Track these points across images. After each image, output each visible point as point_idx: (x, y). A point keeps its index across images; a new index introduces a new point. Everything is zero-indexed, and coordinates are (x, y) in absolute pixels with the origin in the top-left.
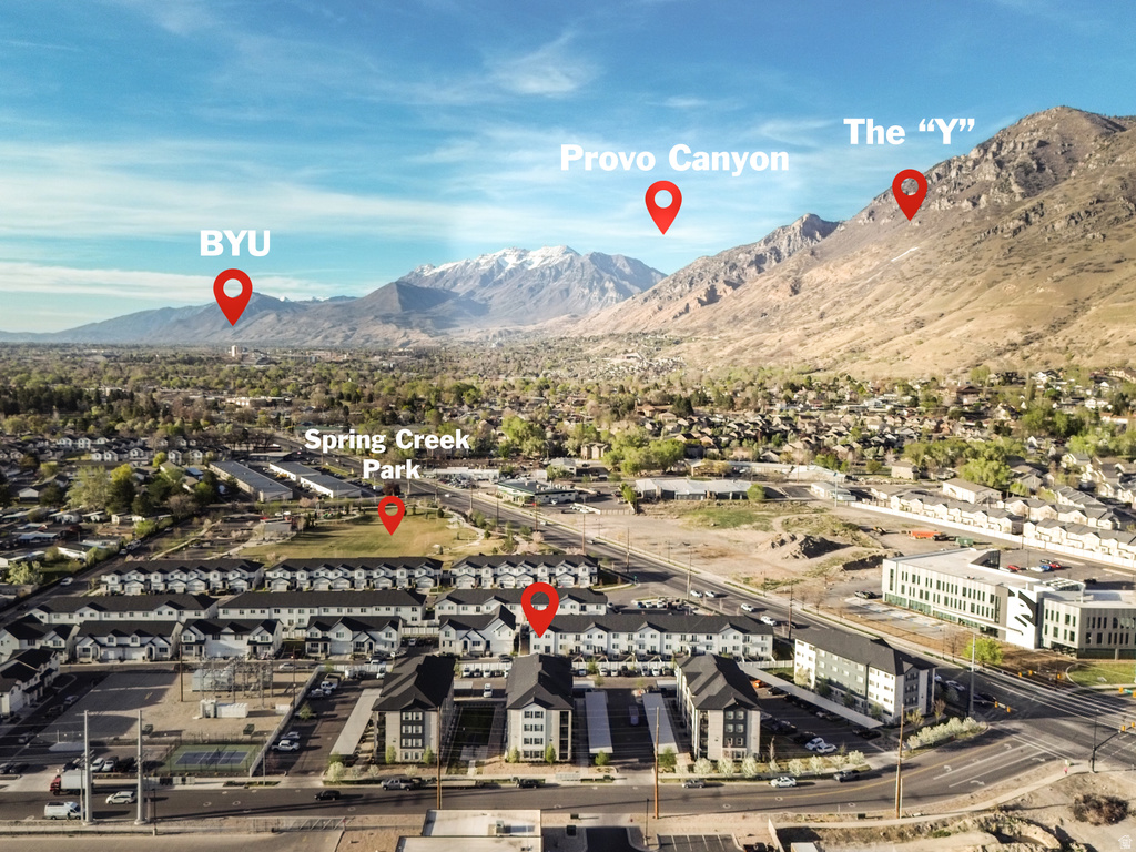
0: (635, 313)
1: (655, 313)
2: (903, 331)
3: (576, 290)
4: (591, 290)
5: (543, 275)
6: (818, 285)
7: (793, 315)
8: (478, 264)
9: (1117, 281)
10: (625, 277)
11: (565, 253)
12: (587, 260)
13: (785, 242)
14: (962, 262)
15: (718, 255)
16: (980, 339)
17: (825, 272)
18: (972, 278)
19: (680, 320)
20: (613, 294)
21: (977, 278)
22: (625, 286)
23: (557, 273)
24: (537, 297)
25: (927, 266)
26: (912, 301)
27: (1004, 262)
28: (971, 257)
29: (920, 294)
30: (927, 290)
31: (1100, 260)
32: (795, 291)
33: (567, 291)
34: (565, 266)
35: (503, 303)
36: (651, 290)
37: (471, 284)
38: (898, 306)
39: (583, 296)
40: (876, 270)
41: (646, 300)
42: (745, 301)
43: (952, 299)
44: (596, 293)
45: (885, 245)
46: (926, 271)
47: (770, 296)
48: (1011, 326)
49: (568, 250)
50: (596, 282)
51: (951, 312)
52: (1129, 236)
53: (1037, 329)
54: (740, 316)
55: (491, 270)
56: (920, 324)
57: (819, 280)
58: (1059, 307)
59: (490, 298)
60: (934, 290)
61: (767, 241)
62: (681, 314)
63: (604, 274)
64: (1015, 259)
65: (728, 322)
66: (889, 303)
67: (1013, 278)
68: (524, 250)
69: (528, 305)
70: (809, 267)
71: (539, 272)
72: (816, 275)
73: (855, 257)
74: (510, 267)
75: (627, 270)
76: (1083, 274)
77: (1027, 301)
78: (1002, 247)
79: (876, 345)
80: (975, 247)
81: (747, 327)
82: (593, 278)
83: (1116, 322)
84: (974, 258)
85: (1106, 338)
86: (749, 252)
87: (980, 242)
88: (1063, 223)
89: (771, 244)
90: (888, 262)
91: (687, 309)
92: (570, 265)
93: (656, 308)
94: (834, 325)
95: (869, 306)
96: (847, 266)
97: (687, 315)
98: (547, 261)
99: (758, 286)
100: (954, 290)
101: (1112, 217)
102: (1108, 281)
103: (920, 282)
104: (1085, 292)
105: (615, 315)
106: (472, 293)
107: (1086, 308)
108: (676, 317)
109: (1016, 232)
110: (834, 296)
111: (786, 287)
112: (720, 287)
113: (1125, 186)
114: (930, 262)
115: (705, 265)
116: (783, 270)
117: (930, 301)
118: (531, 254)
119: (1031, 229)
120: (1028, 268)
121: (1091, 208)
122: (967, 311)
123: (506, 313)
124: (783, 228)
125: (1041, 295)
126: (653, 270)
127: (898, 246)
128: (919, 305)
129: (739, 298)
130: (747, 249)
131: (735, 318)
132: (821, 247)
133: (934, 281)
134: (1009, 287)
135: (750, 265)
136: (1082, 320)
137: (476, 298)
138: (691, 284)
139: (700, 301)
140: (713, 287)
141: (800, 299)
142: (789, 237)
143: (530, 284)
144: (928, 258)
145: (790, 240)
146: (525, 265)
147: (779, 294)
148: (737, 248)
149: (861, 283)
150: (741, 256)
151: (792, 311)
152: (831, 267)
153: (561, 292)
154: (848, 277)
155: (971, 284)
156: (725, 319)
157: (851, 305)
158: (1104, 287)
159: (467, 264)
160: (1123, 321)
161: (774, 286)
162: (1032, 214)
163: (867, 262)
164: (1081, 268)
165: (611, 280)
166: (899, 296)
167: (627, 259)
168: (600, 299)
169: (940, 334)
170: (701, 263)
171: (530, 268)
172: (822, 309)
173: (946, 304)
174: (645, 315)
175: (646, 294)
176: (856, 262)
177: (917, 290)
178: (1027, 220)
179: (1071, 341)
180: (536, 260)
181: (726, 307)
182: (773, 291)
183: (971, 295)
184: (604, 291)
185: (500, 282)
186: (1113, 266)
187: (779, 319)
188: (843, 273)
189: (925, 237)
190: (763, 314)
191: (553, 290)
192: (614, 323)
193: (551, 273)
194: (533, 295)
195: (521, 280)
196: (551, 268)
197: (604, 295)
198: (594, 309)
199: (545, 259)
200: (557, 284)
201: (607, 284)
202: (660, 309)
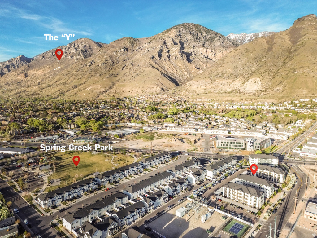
2: (72, 88)
6: (33, 75)
9: (119, 78)
13: (15, 62)
14: (79, 72)
16: (96, 90)
17: (34, 72)
21: (85, 76)
25: (69, 72)
26: (69, 81)
28: (81, 71)
30: (72, 78)
31: (114, 74)
32: (26, 76)
38: (65, 82)
40: (50, 72)
43: (80, 81)
45: (50, 65)
47: (18, 77)
48: (101, 88)
51: (82, 84)
53: (107, 88)
56: (76, 87)
58: (109, 83)
60: (74, 78)
61: (9, 61)
64: (92, 72)
66: (63, 81)
70: (28, 70)
72: (31, 72)
76: (112, 77)
77: (103, 82)
78: (88, 69)
80: (81, 69)
83: (123, 87)
84: (82, 71)
85: (123, 90)
87: (82, 67)
88: (101, 65)
90: (53, 70)
96: (41, 70)
100: (80, 78)
101: (110, 65)
102: (117, 78)
103: (69, 76)
104: (113, 81)
107: (115, 84)
109: (90, 66)
111: (23, 75)
113: (110, 58)
114: (69, 71)
116: (20, 70)
119: (93, 65)
120: (98, 74)
121: (105, 62)
125: (105, 81)
128: (72, 82)
133: (73, 76)
134: (96, 78)
135: (5, 68)
136: (115, 86)
141: (29, 79)
145: (17, 62)
147: (21, 77)
151: (28, 82)
152: (36, 70)
155: (84, 77)
158: (117, 80)
161: (18, 75)
162: (92, 62)
163: (47, 70)
169: (84, 89)
173: (79, 82)
176: (43, 69)
177: (69, 78)
178: (91, 63)
182: (19, 76)
183: (85, 80)
186: (117, 75)
187: (24, 84)
188: (41, 72)
189: (61, 64)
190: (18, 83)
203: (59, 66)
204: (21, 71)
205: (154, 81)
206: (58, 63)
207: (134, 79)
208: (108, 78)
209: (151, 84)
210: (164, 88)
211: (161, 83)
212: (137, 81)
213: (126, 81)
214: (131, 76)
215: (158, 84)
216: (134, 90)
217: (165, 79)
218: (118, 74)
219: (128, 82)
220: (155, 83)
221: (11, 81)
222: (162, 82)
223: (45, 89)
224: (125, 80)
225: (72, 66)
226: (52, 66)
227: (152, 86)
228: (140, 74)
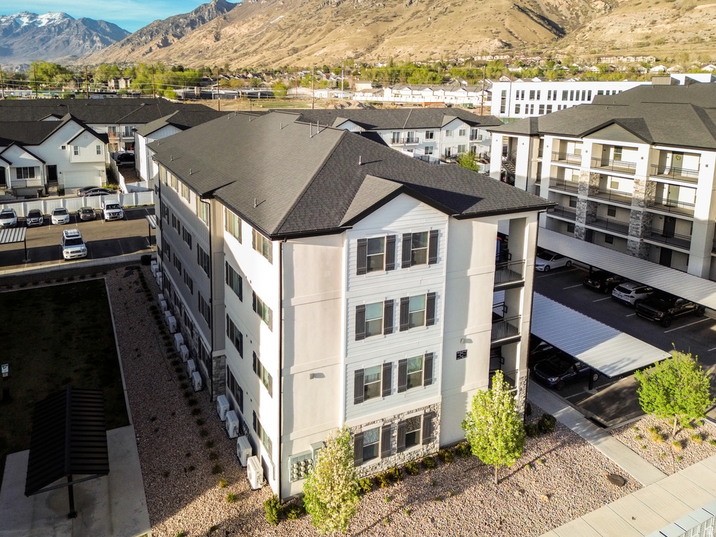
0: (116, 53)
1: (130, 53)
2: (287, 55)
3: (74, 41)
4: (84, 42)
5: (50, 31)
6: (230, 36)
7: (218, 52)
9: (396, 26)
10: (107, 34)
11: (64, 17)
12: (80, 22)
13: (207, 13)
14: (312, 19)
15: (167, 19)
16: (332, 56)
17: (234, 29)
18: (319, 28)
19: (147, 56)
20: (99, 44)
21: (322, 27)
22: (107, 39)
23: (59, 29)
24: (47, 44)
25: (293, 23)
26: (288, 41)
27: (335, 19)
28: (317, 17)
29: (292, 36)
30: (295, 34)
31: (386, 15)
32: (217, 39)
33: (68, 42)
34: (65, 26)
35: (22, 48)
36: (126, 39)
38: (280, 43)
39: (79, 45)
40: (262, 27)
41: (123, 45)
42: (188, 45)
43: (311, 39)
44: (88, 43)
45: (266, 14)
46: (292, 26)
47: (202, 42)
48: (347, 49)
49: (65, 16)
50: (87, 36)
51: (311, 45)
52: (395, 5)
53: (361, 50)
54: (186, 53)
55: (10, 26)
56: (295, 51)
57: (230, 33)
58: (370, 38)
59: (12, 45)
60: (299, 34)
61: (196, 12)
62: (147, 53)
63: (92, 31)
64: (340, 18)
65: (179, 57)
66: (275, 42)
67: (343, 25)
68: (34, 14)
69: (41, 50)
70: (223, 26)
71: (46, 29)
72: (228, 30)
73: (249, 21)
74: (25, 24)
75: (108, 30)
76: (379, 22)
77: (353, 36)
78: (332, 12)
79: (273, 62)
80: (318, 12)
81: (191, 59)
82: (85, 34)
83: (400, 45)
84: (319, 19)
85: (397, 53)
86: (186, 18)
87: (320, 9)
89: (199, 14)
90: (268, 23)
91: (151, 50)
92: (69, 25)
93: (130, 50)
94: (245, 54)
95: (263, 44)
96: (246, 25)
97: (152, 53)
98: (52, 22)
99: (195, 36)
100: (311, 34)
102: (391, 26)
103: (291, 30)
104: (381, 31)
105: (103, 54)
107: (383, 40)
108: (144, 55)
109: (338, 4)
110: (240, 41)
111: (212, 36)
112: (170, 38)
114: (294, 21)
115: (159, 25)
116: (208, 28)
117: (298, 40)
118: (40, 17)
120: (350, 20)
122: (321, 43)
123: (24, 55)
124: (205, 5)
125: (360, 33)
126: (125, 30)
127: (273, 15)
128: (292, 42)
129: (184, 43)
130: (185, 17)
131: (183, 54)
132: (229, 15)
133: (299, 29)
134: (341, 30)
135: (187, 25)
136: (381, 46)
137: (1, 44)
138: (152, 36)
139: (159, 46)
140: (166, 38)
141: (221, 44)
142: (209, 10)
143: (40, 36)
144: (293, 18)
145: (209, 12)
146: (36, 24)
147: (208, 41)
148: (178, 16)
149: (255, 34)
150: (181, 20)
151: (217, 50)
152: (236, 26)
153: (64, 42)
154: (246, 31)
155: (320, 30)
156: (177, 55)
157: (253, 44)
158: (390, 29)
160: (403, 44)
161: (204, 37)
163: (257, 23)
164: (377, 19)
165: (97, 36)
166: (280, 38)
167: (107, 23)
168: (91, 47)
169: (309, 55)
170: (156, 24)
171: (40, 26)
172: (234, 48)
173: (307, 41)
174: (123, 54)
175: (122, 41)
176: (250, 23)
177: (290, 35)
179: (379, 56)
180: (44, 20)
181: (176, 48)
182: (204, 39)
183: (321, 36)
184: (93, 42)
185: (18, 34)
186: (393, 19)
187: (210, 54)
188: (244, 30)
189: (286, 10)
190: (200, 52)
191: (57, 41)
192: (103, 59)
193: (55, 30)
194: (43, 44)
195: (33, 33)
196: (54, 27)
197: (93, 45)
198: (87, 53)
199: (50, 20)
200: (60, 37)
201: (95, 38)
202: (133, 50)
203: (282, 13)
204: (210, 29)
205: (486, 26)
206: (282, 6)
207: (433, 23)
208: (368, 25)
209: (477, 34)
210: (514, 42)
211: (507, 29)
212: (438, 29)
213: (410, 31)
214: (426, 17)
215: (498, 33)
216: (426, 50)
217: (523, 20)
218: (395, 17)
219: (418, 31)
220: (489, 29)
221: (189, 50)
222: (511, 26)
223: (236, 61)
224: (408, 29)
225: (302, 9)
226: (268, 15)
227: (478, 38)
228: (453, 8)
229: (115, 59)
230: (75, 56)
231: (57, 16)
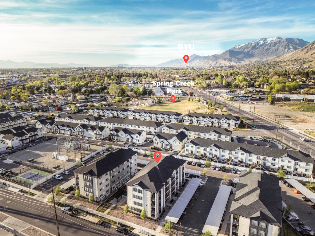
0: (298, 54)
1: (305, 54)
3: (280, 49)
4: (285, 49)
5: (271, 45)
8: (252, 44)
10: (297, 44)
11: (278, 39)
12: (285, 40)
19: (313, 55)
20: (292, 50)
22: (297, 47)
23: (275, 44)
24: (268, 51)
33: (278, 49)
34: (278, 42)
35: (258, 54)
36: (304, 47)
37: (249, 49)
39: (282, 51)
41: (302, 50)
44: (287, 49)
49: (279, 38)
50: (287, 47)
55: (255, 45)
59: (254, 53)
63: (290, 44)
68: (265, 39)
69: (265, 54)
71: (269, 45)
74: (261, 44)
75: (298, 42)
82: (286, 45)
92: (279, 42)
93: (306, 52)
105: (291, 55)
106: (249, 51)
108: (312, 54)
118: (268, 40)
123: (258, 56)
126: (306, 42)
137: (250, 53)
143: (266, 48)
146: (265, 43)
153: (276, 50)
159: (248, 44)
165: (292, 46)
167: (298, 39)
168: (288, 51)
171: (267, 44)
174: (301, 54)
175: (303, 48)
180: (269, 41)
184: (289, 49)
185: (258, 48)
191: (273, 49)
192: (291, 57)
193: (273, 45)
194: (267, 51)
195: (263, 47)
196: (273, 43)
197: (289, 50)
198: (285, 54)
199: (271, 41)
200: (274, 48)
201: (290, 47)
202: (307, 52)
229: (297, 57)
230: (279, 56)
231: (275, 38)
